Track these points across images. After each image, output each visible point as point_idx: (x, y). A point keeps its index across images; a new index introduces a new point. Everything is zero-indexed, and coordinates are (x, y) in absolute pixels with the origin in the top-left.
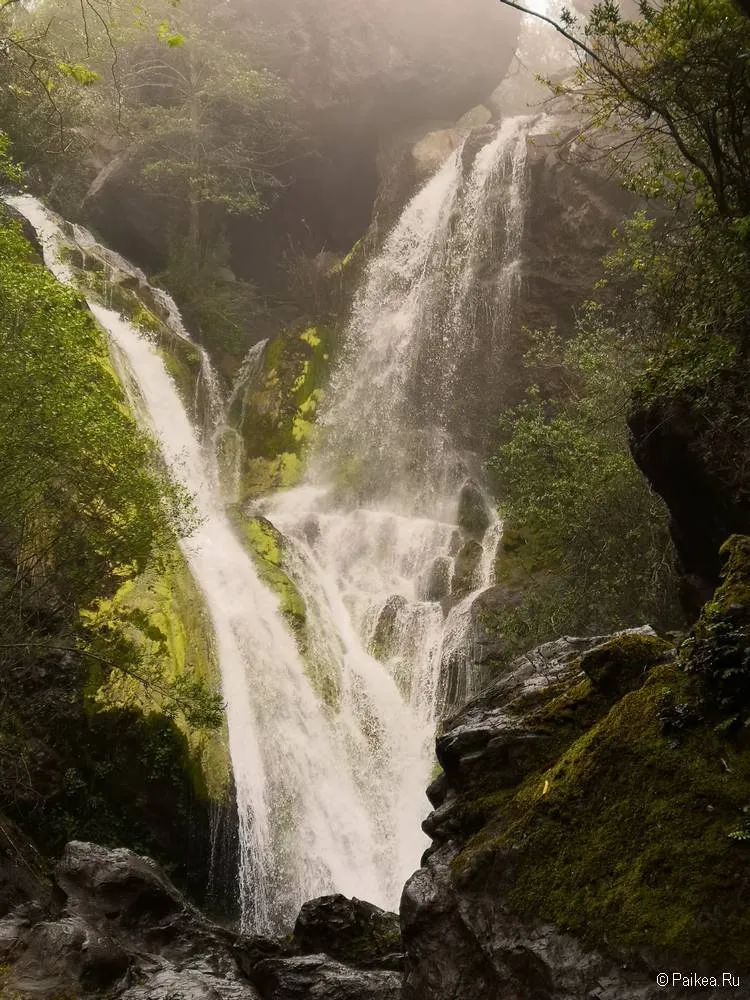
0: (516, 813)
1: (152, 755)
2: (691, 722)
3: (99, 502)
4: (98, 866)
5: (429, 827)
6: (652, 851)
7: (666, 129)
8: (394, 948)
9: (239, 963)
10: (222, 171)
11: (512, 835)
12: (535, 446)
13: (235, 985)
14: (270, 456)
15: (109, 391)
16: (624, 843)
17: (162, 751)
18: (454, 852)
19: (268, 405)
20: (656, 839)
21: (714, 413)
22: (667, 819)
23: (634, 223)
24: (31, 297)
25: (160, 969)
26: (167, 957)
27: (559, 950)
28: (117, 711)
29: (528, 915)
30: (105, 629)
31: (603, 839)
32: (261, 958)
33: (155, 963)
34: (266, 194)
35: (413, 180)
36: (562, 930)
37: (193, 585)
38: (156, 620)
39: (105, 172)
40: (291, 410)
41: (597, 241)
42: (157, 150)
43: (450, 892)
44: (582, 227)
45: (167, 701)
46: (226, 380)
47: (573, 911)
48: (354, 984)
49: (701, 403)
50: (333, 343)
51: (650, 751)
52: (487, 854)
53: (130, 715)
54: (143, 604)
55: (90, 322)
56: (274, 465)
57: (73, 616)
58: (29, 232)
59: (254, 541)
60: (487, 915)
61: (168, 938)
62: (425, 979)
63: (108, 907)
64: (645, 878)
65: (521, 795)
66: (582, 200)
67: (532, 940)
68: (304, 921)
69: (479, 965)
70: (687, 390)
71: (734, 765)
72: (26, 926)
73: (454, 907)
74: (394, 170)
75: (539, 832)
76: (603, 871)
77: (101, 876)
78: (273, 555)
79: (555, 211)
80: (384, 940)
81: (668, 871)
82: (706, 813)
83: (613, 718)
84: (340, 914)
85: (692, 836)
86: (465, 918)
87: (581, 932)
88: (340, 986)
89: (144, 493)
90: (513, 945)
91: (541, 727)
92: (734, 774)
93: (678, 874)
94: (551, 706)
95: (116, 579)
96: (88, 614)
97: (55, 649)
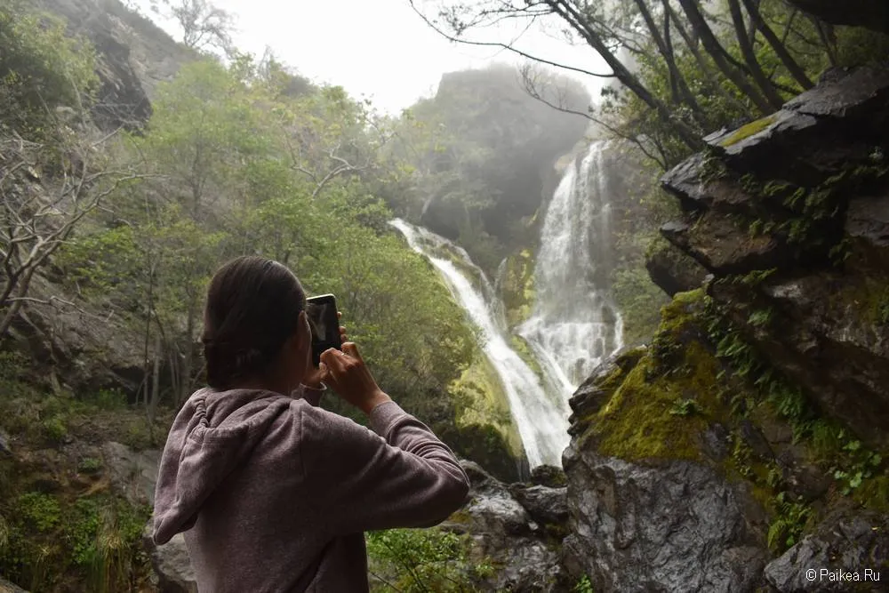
0: (598, 420)
1: (488, 442)
2: (654, 376)
3: (448, 340)
5: (570, 432)
6: (645, 424)
7: (638, 147)
9: (511, 493)
10: (475, 192)
11: (598, 428)
12: (627, 283)
13: (511, 501)
14: (516, 308)
15: (443, 293)
16: (636, 423)
17: (492, 440)
18: (579, 439)
19: (511, 286)
20: (646, 419)
21: (675, 257)
22: (649, 411)
24: (404, 263)
25: (483, 499)
26: (485, 495)
27: (617, 464)
28: (471, 426)
29: (606, 455)
30: (459, 392)
31: (628, 423)
33: (480, 497)
34: (494, 197)
36: (618, 458)
37: (493, 367)
38: (480, 385)
39: (427, 203)
40: (522, 287)
42: (447, 189)
43: (579, 452)
45: (489, 417)
46: (491, 279)
47: (621, 450)
48: (552, 494)
50: (534, 256)
51: (642, 388)
52: (589, 436)
53: (476, 427)
54: (474, 380)
55: (431, 267)
56: (519, 311)
57: (445, 389)
58: (399, 233)
59: (515, 345)
60: (592, 458)
61: (484, 489)
62: (575, 485)
64: (644, 434)
65: (599, 414)
66: (631, 173)
67: (608, 463)
69: (591, 476)
71: (671, 388)
73: (580, 458)
74: (548, 177)
75: (606, 425)
76: (630, 434)
78: (525, 350)
79: (620, 180)
81: (652, 430)
82: (663, 407)
83: (628, 380)
84: (546, 471)
85: (658, 416)
86: (584, 460)
87: (625, 457)
88: (547, 495)
89: (464, 332)
90: (602, 466)
91: (604, 388)
92: (671, 391)
93: (655, 430)
94: (608, 380)
95: (460, 371)
96: (451, 387)
97: (440, 403)
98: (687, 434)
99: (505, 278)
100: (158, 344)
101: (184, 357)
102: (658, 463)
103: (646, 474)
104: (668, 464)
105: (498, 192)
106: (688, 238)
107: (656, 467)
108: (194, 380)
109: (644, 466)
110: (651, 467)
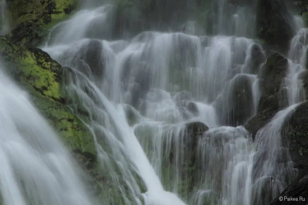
59: (30, 76)
78: (54, 90)
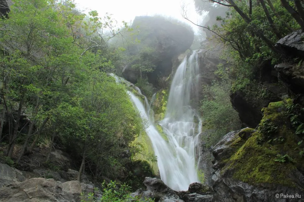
0: (231, 162)
1: (144, 168)
2: (263, 142)
4: (151, 181)
6: (260, 165)
8: (207, 191)
9: (179, 196)
10: (145, 65)
11: (231, 166)
12: (208, 106)
13: (180, 200)
16: (254, 165)
17: (146, 167)
18: (220, 171)
19: (157, 104)
20: (260, 163)
21: (247, 92)
22: (261, 159)
23: (219, 66)
26: (166, 196)
27: (245, 186)
28: (137, 161)
29: (237, 180)
30: (133, 147)
31: (249, 165)
32: (184, 195)
33: (164, 197)
34: (153, 68)
35: (179, 63)
36: (244, 182)
37: (149, 138)
38: (142, 144)
39: (125, 68)
40: (162, 105)
41: (213, 70)
42: (134, 63)
43: (221, 178)
44: (210, 68)
46: (149, 101)
47: (246, 178)
49: (244, 90)
50: (168, 93)
51: (256, 148)
52: (227, 170)
53: (139, 162)
54: (139, 142)
55: (125, 93)
56: (159, 115)
57: (128, 145)
59: (158, 129)
60: (228, 181)
61: (166, 193)
62: (218, 194)
63: (155, 188)
64: (259, 171)
65: (231, 159)
66: (209, 63)
67: (239, 184)
68: (190, 188)
69: (229, 191)
70: (241, 88)
71: (273, 148)
72: (140, 193)
73: (222, 181)
74: (175, 61)
75: (236, 165)
76: (250, 171)
77: (152, 183)
78: (161, 131)
79: (204, 65)
80: (206, 190)
81: (264, 169)
82: (269, 157)
83: (247, 143)
84: (197, 186)
85: (267, 162)
86: (225, 182)
87: (248, 182)
88: (200, 198)
89: (137, 122)
90: (235, 186)
91: (233, 147)
92: (273, 150)
93: (266, 169)
94: (234, 143)
95: (134, 137)
96: (130, 144)
97: (125, 151)
98: (284, 172)
99: (155, 101)
100: (4, 114)
101: (16, 121)
102: (269, 186)
103: (263, 192)
104: (275, 188)
105: (154, 66)
106: (292, 72)
107: (268, 188)
108: (19, 132)
109: (260, 188)
110: (265, 188)
